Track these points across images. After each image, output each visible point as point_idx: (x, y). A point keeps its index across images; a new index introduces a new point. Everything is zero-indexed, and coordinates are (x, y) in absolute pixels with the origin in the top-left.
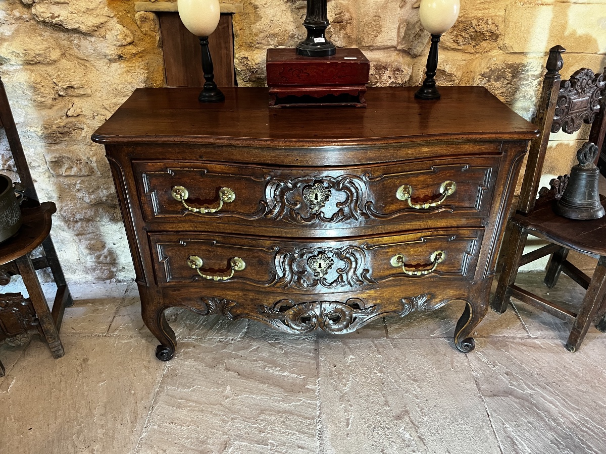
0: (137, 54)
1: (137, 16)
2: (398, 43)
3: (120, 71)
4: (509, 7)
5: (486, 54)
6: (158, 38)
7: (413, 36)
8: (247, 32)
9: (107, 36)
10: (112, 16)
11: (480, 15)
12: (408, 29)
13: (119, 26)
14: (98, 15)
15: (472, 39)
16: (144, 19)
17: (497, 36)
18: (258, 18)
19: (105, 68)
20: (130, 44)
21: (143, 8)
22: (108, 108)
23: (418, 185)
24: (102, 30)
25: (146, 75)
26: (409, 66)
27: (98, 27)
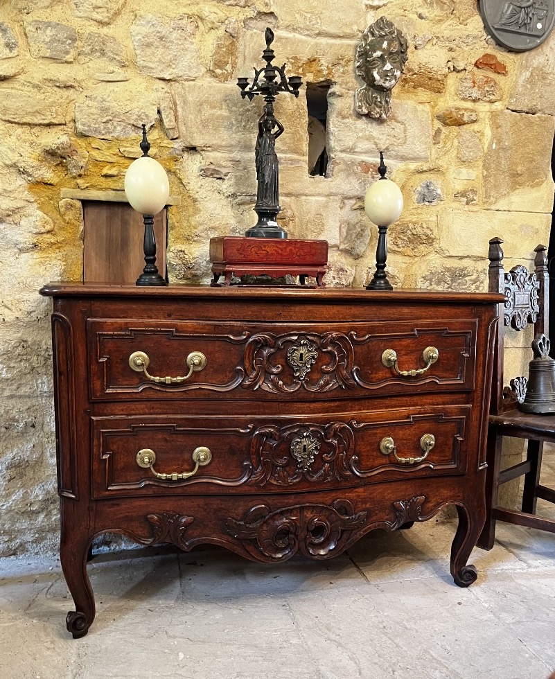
0: (55, 244)
1: (62, 203)
2: (341, 242)
3: (30, 262)
4: (440, 213)
5: (424, 258)
6: (82, 228)
7: (354, 235)
8: (185, 224)
9: (22, 223)
10: (32, 200)
11: (414, 220)
12: (348, 230)
13: (39, 213)
14: (16, 198)
15: (410, 242)
16: (70, 207)
17: (433, 240)
18: (197, 211)
19: (12, 259)
20: (49, 232)
21: (69, 195)
22: (10, 306)
23: (402, 350)
24: (17, 216)
25: (63, 268)
26: (352, 266)
27: (13, 211)
